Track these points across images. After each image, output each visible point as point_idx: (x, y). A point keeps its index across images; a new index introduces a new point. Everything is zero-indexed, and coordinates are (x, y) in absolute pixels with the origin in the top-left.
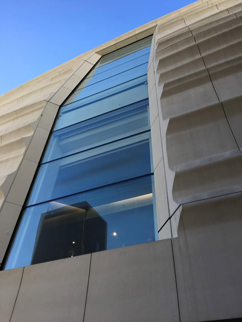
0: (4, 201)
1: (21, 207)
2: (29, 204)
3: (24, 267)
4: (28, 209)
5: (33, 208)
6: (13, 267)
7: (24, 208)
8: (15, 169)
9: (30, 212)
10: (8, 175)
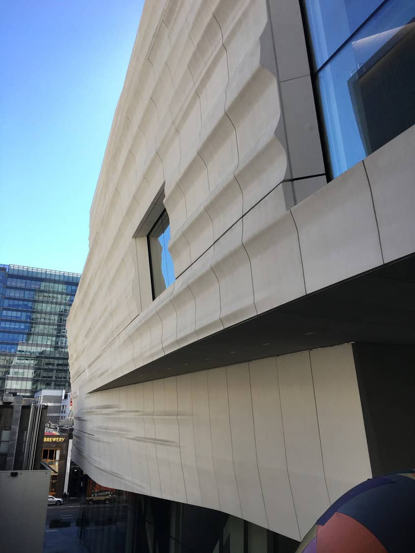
0: (279, 83)
1: (309, 78)
2: (319, 65)
3: (363, 161)
4: (321, 74)
5: (328, 68)
6: (345, 169)
7: (314, 76)
8: (264, 20)
9: (327, 78)
10: (260, 38)
